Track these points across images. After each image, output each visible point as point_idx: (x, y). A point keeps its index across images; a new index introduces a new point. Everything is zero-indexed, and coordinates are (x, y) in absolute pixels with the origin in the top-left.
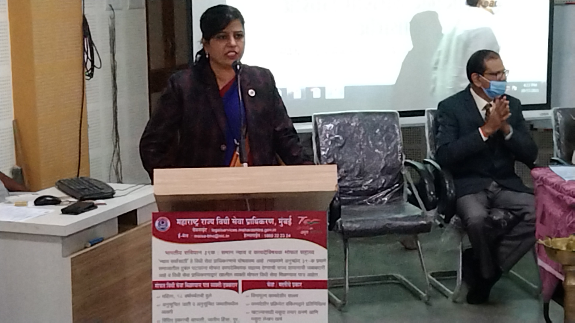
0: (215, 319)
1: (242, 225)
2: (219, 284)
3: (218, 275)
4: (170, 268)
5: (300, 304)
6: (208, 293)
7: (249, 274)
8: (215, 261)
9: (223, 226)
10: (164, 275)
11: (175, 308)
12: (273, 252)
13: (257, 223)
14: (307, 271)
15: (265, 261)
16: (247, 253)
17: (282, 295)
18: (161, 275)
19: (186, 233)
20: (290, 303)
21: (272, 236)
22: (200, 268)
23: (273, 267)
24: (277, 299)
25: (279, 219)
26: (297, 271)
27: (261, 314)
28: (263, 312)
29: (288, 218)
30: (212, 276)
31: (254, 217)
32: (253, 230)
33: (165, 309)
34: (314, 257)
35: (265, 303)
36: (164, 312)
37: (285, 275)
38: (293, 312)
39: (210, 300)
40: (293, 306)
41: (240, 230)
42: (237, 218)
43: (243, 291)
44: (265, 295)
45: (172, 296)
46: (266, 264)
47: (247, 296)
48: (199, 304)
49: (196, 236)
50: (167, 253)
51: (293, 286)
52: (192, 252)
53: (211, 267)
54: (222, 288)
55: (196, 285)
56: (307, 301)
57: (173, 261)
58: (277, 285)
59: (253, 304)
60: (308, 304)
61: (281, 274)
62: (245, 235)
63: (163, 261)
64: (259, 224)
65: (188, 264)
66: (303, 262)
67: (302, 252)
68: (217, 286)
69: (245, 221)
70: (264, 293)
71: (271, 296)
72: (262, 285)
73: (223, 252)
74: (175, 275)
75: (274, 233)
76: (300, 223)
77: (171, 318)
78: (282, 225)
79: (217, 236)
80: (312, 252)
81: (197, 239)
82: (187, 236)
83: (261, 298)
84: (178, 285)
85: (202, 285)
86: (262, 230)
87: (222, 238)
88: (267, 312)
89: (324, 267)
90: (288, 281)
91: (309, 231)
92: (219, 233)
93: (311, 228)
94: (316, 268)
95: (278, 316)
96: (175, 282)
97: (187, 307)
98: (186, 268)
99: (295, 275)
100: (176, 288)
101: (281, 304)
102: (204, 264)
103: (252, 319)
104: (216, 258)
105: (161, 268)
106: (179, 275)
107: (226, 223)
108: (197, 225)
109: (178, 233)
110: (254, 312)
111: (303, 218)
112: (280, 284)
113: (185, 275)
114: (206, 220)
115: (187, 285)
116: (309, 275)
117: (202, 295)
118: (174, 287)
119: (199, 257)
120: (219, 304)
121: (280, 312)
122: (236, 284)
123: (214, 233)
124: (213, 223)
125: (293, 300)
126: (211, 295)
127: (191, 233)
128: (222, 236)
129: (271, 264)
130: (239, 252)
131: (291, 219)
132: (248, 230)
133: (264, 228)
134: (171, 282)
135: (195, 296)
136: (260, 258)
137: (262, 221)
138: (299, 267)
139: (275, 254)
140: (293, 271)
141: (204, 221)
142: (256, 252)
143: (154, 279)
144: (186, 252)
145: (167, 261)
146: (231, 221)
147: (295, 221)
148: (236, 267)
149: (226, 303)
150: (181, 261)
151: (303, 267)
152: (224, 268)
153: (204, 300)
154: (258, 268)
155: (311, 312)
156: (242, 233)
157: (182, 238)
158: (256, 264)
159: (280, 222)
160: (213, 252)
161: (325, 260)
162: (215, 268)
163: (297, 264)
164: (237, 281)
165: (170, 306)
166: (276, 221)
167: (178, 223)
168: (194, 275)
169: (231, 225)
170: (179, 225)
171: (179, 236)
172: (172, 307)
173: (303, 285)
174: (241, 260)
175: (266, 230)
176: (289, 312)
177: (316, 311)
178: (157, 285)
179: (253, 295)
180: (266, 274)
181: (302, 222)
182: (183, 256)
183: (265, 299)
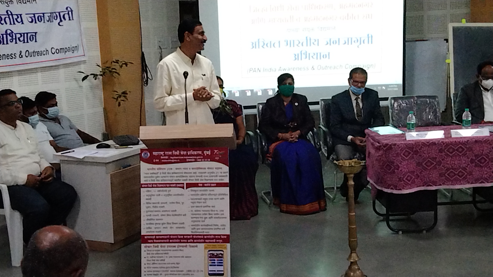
0: (173, 203)
1: (185, 155)
2: (175, 185)
3: (174, 180)
4: (149, 177)
5: (215, 195)
6: (169, 190)
7: (190, 180)
8: (173, 173)
9: (177, 156)
10: (147, 181)
11: (152, 197)
12: (201, 168)
13: (193, 154)
14: (218, 178)
15: (197, 173)
16: (188, 169)
17: (206, 190)
18: (145, 181)
19: (158, 159)
20: (210, 195)
21: (200, 160)
22: (165, 177)
23: (202, 176)
24: (204, 193)
25: (204, 152)
26: (214, 178)
27: (196, 200)
28: (196, 199)
29: (209, 151)
30: (171, 181)
31: (191, 151)
32: (191, 157)
33: (147, 197)
34: (222, 171)
35: (198, 195)
36: (147, 199)
37: (207, 180)
38: (212, 199)
39: (170, 193)
40: (212, 196)
41: (185, 157)
42: (183, 151)
43: (187, 188)
44: (198, 191)
45: (150, 191)
46: (198, 175)
47: (189, 191)
48: (164, 195)
49: (163, 161)
50: (148, 169)
51: (212, 186)
52: (160, 169)
53: (171, 177)
54: (176, 187)
55: (162, 185)
56: (219, 193)
57: (151, 174)
58: (203, 185)
59: (192, 195)
60: (220, 195)
61: (205, 180)
62: (187, 160)
63: (146, 174)
64: (194, 154)
65: (159, 175)
66: (217, 174)
67: (216, 168)
68: (173, 186)
69: (187, 153)
70: (197, 190)
71: (200, 191)
72: (196, 185)
73: (176, 169)
74: (152, 180)
75: (201, 159)
76: (215, 153)
77: (150, 202)
78: (206, 155)
79: (173, 161)
80: (221, 168)
81: (163, 162)
82: (158, 160)
83: (196, 192)
84: (154, 185)
85: (166, 186)
86: (196, 157)
87: (176, 162)
88: (199, 199)
89: (227, 176)
90: (209, 183)
91: (219, 157)
92: (174, 159)
93: (220, 156)
94: (223, 176)
95: (204, 201)
96: (153, 184)
97: (159, 197)
98: (158, 177)
99: (212, 180)
100: (153, 187)
101: (206, 195)
102: (167, 175)
103: (192, 202)
104: (173, 172)
105: (145, 177)
106: (154, 180)
107: (178, 154)
108: (163, 155)
109: (153, 159)
110: (192, 199)
111: (216, 151)
112: (205, 185)
113: (157, 180)
114: (167, 152)
115: (158, 185)
116: (220, 180)
117: (166, 191)
118: (151, 186)
119: (164, 171)
120: (175, 195)
121: (205, 199)
122: (183, 185)
123: (172, 159)
124: (171, 154)
125: (212, 193)
126: (170, 191)
127: (160, 159)
128: (176, 161)
129: (200, 175)
130: (185, 169)
131: (210, 152)
132: (189, 157)
133: (197, 156)
134: (150, 184)
135: (163, 191)
136: (195, 172)
137: (195, 153)
138: (215, 176)
139: (202, 170)
140: (211, 178)
141: (167, 153)
142: (193, 169)
143: (141, 183)
144: (158, 169)
145: (148, 174)
146: (180, 153)
147: (212, 152)
148: (183, 176)
149: (178, 195)
150: (155, 173)
151: (217, 176)
152: (177, 177)
153: (167, 193)
154: (194, 176)
155: (221, 199)
156: (186, 159)
157: (155, 162)
158: (192, 175)
159: (205, 153)
160: (171, 169)
161: (227, 172)
162: (172, 177)
163: (213, 175)
164: (183, 184)
165: (150, 196)
166: (203, 153)
167: (153, 154)
168: (162, 180)
169: (180, 155)
170: (154, 155)
171: (154, 161)
172: (151, 197)
173: (216, 185)
174: (185, 173)
175: (198, 157)
176: (210, 199)
177: (223, 199)
178: (143, 186)
179: (192, 190)
180: (198, 180)
181: (216, 153)
182: (156, 171)
183: (197, 193)
